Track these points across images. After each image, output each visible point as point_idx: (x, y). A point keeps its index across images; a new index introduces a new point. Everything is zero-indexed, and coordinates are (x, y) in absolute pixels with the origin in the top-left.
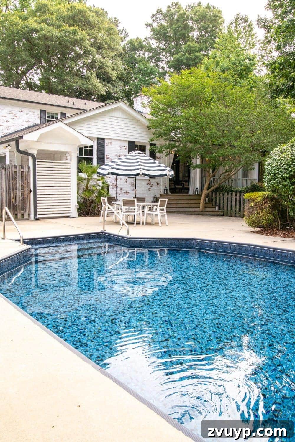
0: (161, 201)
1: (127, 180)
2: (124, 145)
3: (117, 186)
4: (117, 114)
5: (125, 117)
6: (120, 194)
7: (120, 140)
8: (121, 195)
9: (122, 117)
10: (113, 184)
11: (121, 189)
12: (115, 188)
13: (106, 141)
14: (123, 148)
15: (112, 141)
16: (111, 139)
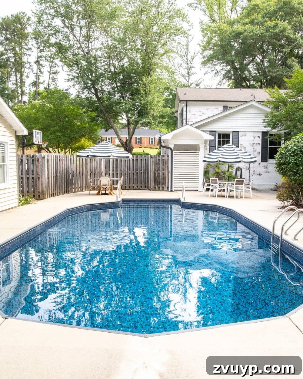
0: (236, 181)
1: (260, 164)
2: (258, 135)
3: (251, 168)
4: (251, 111)
5: (259, 112)
6: (252, 175)
7: (254, 132)
8: (254, 176)
9: (256, 112)
10: (246, 167)
11: (254, 171)
12: (249, 170)
13: (240, 133)
14: (257, 138)
15: (246, 132)
16: (246, 131)
